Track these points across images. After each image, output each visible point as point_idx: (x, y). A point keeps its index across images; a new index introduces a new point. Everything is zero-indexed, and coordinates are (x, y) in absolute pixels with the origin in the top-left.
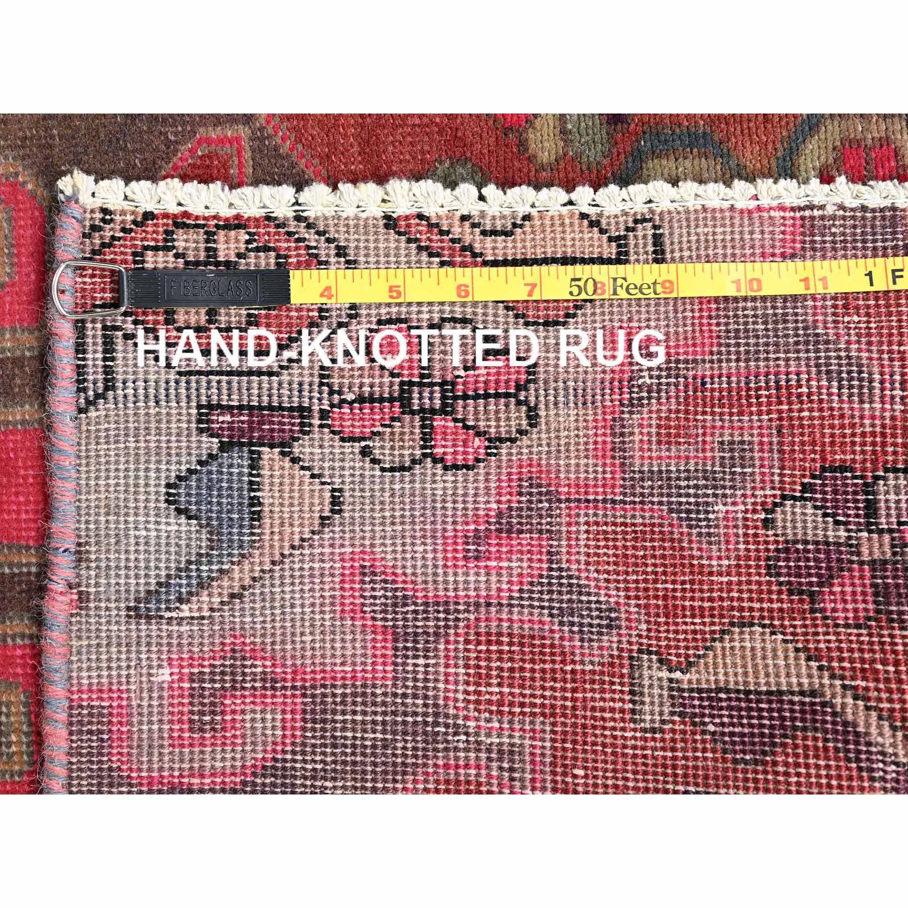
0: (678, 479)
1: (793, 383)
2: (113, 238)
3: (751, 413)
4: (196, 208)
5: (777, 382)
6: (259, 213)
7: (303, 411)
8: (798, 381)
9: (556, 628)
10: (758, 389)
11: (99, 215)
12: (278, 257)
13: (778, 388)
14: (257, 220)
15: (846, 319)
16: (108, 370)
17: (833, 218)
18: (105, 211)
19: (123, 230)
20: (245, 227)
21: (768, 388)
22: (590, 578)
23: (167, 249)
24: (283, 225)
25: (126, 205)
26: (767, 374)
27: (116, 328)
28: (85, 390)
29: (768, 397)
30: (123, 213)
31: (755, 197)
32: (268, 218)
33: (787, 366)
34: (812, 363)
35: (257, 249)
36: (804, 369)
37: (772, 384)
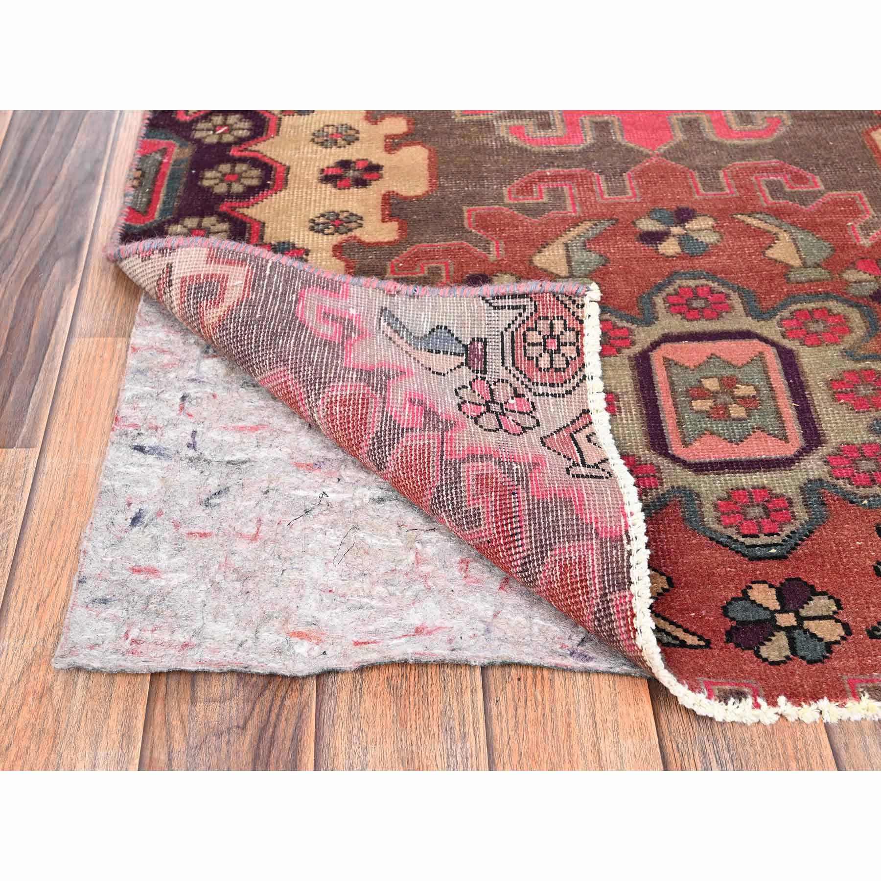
0: (456, 488)
1: (516, 543)
2: (569, 309)
3: (497, 522)
4: (586, 340)
5: (516, 534)
6: (586, 361)
7: (485, 371)
8: (518, 546)
9: (371, 436)
10: (511, 523)
11: (580, 303)
12: (564, 369)
13: (513, 535)
14: (583, 360)
15: (557, 568)
16: (503, 308)
17: (623, 550)
18: (583, 306)
19: (574, 313)
20: (578, 355)
21: (512, 529)
22: (398, 450)
23: (565, 329)
24: (581, 371)
25: (586, 314)
26: (521, 527)
27: (524, 310)
28: (494, 299)
29: (507, 530)
30: (582, 312)
31: (632, 514)
32: (584, 365)
33: (527, 538)
34: (529, 552)
35: (567, 360)
36: (525, 547)
37: (515, 531)
